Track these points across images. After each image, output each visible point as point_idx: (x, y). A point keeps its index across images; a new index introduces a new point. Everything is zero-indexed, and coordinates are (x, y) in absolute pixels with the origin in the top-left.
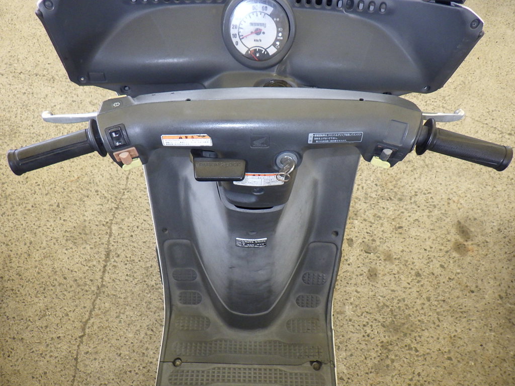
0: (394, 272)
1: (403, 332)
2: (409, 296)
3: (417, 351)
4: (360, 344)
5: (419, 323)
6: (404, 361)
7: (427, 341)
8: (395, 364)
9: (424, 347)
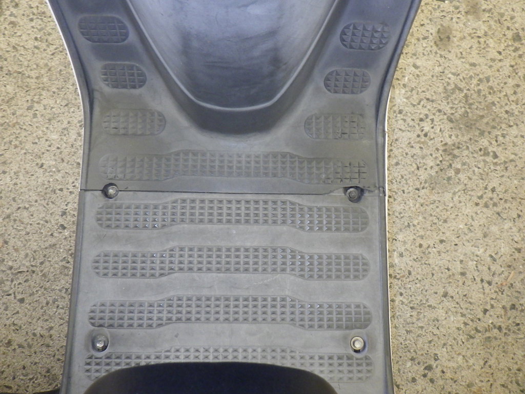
0: (479, 33)
1: (480, 130)
2: (498, 73)
3: (495, 156)
4: (412, 147)
5: (506, 116)
6: (474, 171)
7: (513, 142)
8: (460, 176)
9: (507, 152)
